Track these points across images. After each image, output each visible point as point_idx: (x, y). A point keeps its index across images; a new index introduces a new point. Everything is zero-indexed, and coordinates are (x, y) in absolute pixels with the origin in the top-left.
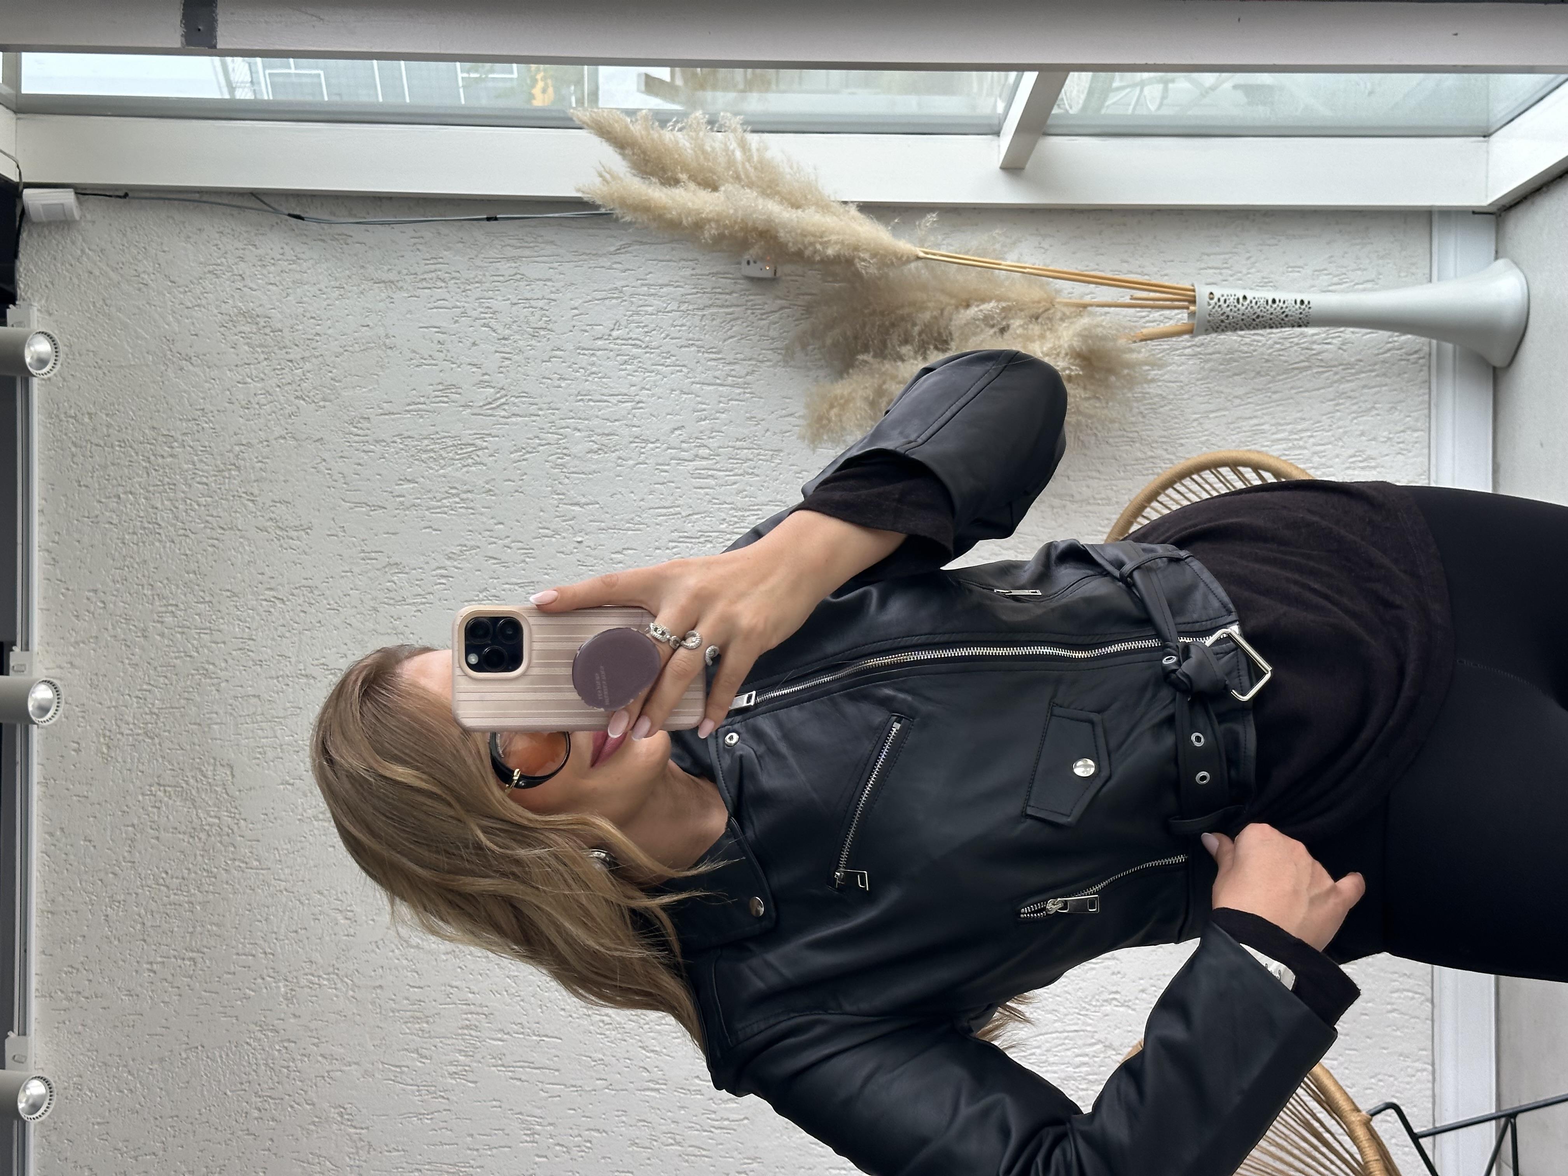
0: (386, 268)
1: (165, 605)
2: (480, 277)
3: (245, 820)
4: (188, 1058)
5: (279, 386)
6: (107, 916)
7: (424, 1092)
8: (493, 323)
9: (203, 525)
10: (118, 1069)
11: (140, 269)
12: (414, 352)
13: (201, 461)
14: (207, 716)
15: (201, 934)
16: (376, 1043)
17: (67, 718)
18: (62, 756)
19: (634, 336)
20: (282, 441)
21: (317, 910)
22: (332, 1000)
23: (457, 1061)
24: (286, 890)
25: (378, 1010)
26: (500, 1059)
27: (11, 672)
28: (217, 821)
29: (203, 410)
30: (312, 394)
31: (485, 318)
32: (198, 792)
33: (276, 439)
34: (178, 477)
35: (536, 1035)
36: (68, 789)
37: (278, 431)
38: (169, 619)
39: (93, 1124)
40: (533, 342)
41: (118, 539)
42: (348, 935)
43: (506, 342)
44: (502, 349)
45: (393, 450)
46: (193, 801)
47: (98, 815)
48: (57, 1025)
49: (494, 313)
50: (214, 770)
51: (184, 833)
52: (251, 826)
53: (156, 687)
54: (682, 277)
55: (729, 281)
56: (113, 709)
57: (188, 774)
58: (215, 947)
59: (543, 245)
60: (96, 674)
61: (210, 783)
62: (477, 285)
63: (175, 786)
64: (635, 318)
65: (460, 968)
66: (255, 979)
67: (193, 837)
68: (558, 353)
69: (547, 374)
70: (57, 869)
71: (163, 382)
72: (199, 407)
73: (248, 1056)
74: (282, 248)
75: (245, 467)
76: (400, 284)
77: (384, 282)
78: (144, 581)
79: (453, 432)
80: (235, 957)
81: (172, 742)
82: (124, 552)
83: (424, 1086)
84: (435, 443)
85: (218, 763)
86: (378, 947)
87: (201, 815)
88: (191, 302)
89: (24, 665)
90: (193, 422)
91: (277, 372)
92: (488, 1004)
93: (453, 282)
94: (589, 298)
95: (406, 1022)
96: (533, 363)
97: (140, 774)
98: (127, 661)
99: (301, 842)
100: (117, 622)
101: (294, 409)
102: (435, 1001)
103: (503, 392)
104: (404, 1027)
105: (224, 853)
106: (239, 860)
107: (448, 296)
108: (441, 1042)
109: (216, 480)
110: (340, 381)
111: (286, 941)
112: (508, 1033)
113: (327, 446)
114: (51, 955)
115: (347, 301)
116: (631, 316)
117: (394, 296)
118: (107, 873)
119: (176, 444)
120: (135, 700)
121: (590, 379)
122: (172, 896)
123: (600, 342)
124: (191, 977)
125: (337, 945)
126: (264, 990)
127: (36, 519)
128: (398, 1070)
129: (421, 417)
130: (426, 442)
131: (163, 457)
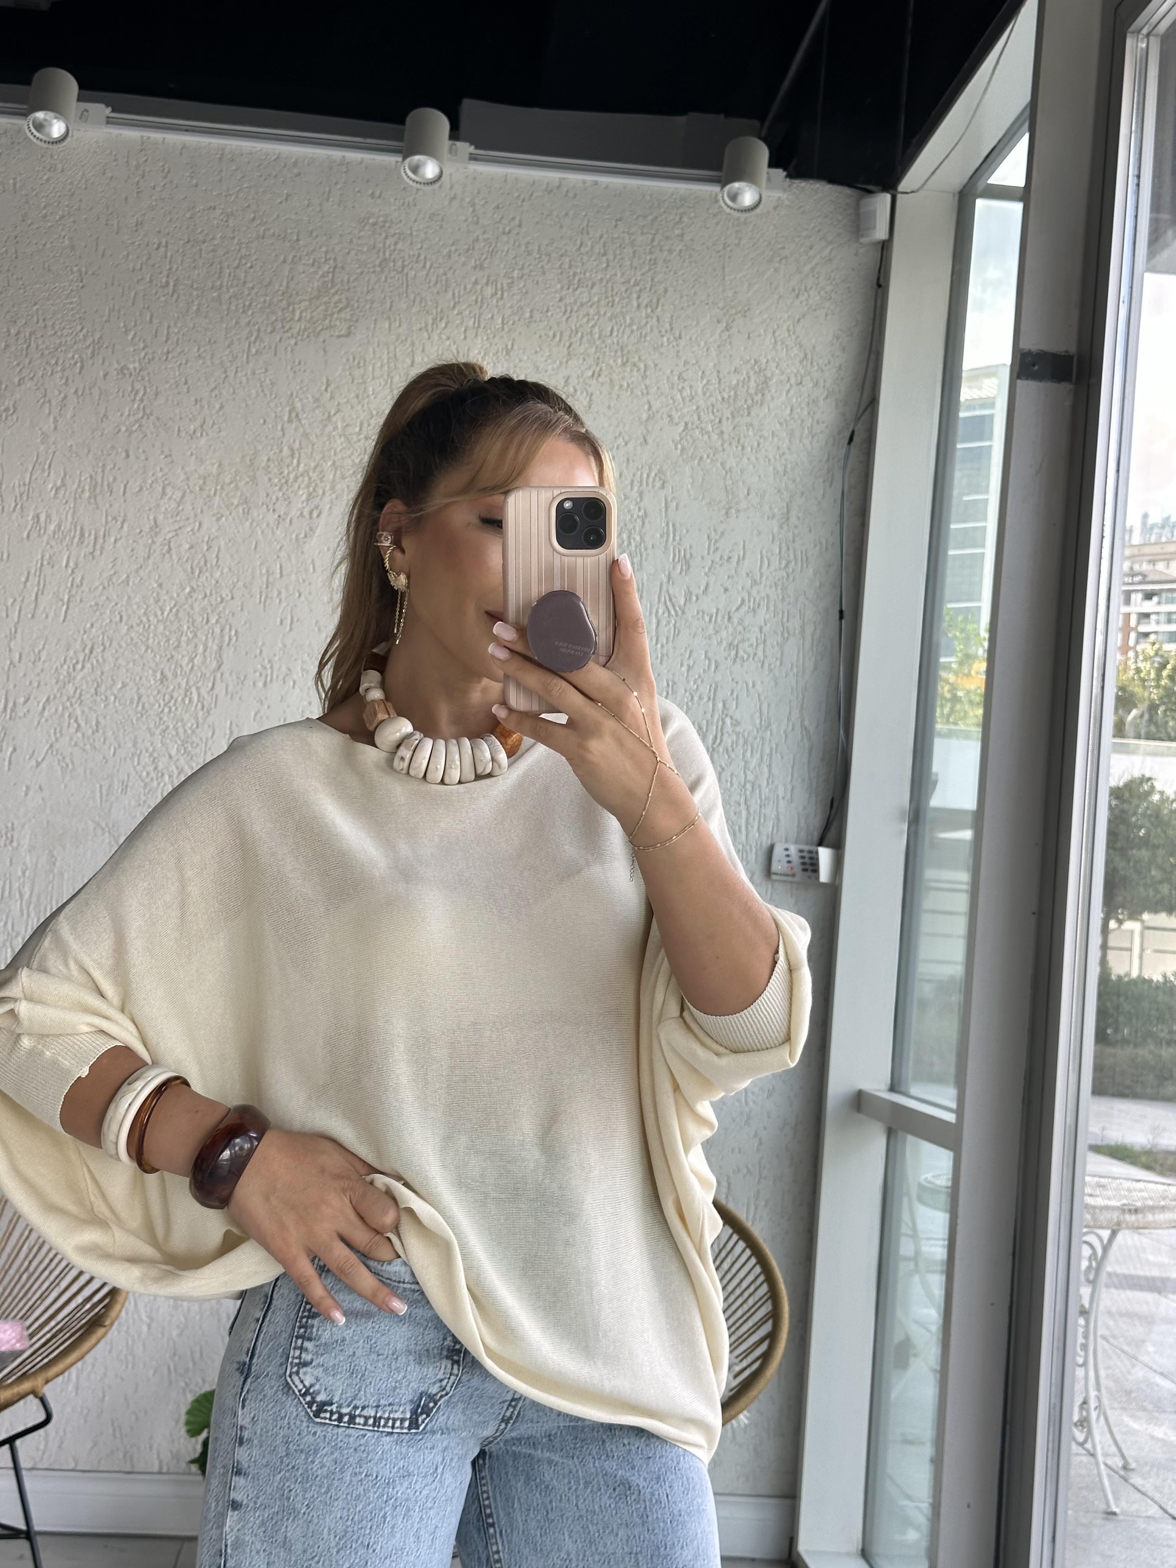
0: (801, 515)
1: (502, 288)
2: (787, 600)
3: (296, 344)
4: (72, 273)
5: (698, 408)
6: (214, 209)
7: (22, 489)
8: (744, 609)
9: (574, 328)
10: (67, 206)
11: (811, 293)
12: (722, 534)
13: (632, 331)
14: (398, 318)
15: (191, 294)
16: (74, 448)
17: (404, 189)
18: (368, 181)
19: (724, 738)
20: (646, 407)
21: (204, 402)
22: (119, 410)
23: (50, 522)
24: (227, 377)
25: (105, 453)
26: (49, 563)
27: (451, 142)
28: (296, 318)
29: (680, 337)
30: (688, 437)
31: (749, 601)
32: (325, 303)
33: (649, 402)
34: (619, 310)
35: (69, 599)
36: (336, 183)
37: (656, 405)
38: (489, 290)
39: (14, 179)
40: (724, 644)
41: (566, 251)
42: (179, 430)
43: (726, 620)
44: (720, 615)
45: (632, 507)
46: (318, 298)
47: (310, 209)
48: (114, 153)
49: (754, 611)
50: (346, 320)
51: (288, 287)
52: (289, 349)
53: (427, 275)
54: (777, 787)
55: (770, 829)
56: (409, 232)
57: (343, 296)
58: (177, 306)
59: (813, 659)
60: (443, 220)
61: (333, 314)
62: (781, 597)
63: (332, 280)
64: (741, 741)
65: (141, 531)
66: (144, 341)
67: (283, 294)
68: (713, 667)
69: (695, 654)
70: (262, 167)
71: (707, 304)
72: (683, 334)
73: (70, 328)
74: (823, 422)
75: (625, 371)
76: (785, 527)
77: (788, 512)
78: (526, 271)
79: (645, 564)
80: (166, 324)
81: (376, 283)
82: (554, 255)
83: (29, 490)
84: (636, 547)
85: (352, 323)
86: (166, 457)
87: (303, 304)
88: (779, 335)
89: (456, 154)
90: (669, 328)
91: (710, 410)
92: (103, 556)
93: (785, 574)
94: (763, 698)
95: (91, 477)
96: (704, 642)
97: (347, 251)
98: (453, 248)
99: (271, 394)
100: (491, 243)
101: (676, 419)
102: (111, 505)
103: (680, 613)
104: (87, 475)
105: (265, 322)
106: (258, 336)
107: (772, 568)
108: (70, 508)
109: (614, 343)
110: (699, 463)
111: (177, 374)
112: (73, 572)
113: (639, 448)
114: (181, 154)
115: (772, 478)
116: (743, 736)
117: (775, 521)
118: (254, 212)
119: (649, 310)
120: (416, 253)
121: (687, 694)
122: (228, 271)
123: (720, 705)
124: (151, 281)
125: (171, 419)
126: (132, 349)
127: (590, 178)
128: (47, 467)
129: (662, 536)
130: (638, 538)
131: (638, 297)
